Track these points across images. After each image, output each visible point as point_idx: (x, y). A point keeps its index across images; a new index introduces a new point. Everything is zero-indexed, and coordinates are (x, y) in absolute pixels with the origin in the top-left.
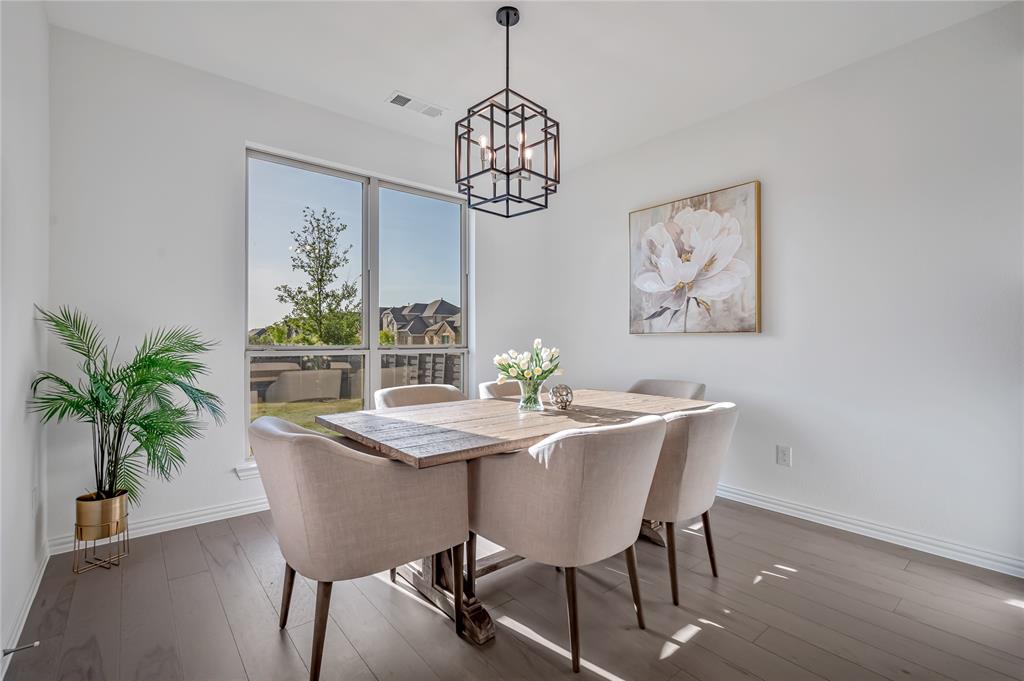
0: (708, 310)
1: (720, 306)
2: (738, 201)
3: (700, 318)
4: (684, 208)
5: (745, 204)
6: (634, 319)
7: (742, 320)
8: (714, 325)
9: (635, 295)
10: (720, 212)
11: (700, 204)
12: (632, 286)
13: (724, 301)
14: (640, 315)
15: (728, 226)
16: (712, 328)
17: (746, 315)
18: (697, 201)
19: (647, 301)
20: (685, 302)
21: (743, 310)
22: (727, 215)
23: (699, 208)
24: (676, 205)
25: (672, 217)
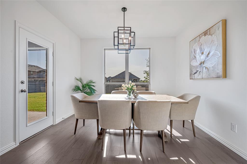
0: (208, 70)
1: (211, 69)
2: (217, 29)
3: (206, 73)
4: (202, 36)
5: (219, 30)
6: (191, 75)
7: (218, 73)
8: (210, 76)
9: (191, 67)
10: (211, 35)
11: (206, 34)
12: (190, 64)
13: (213, 67)
14: (192, 73)
15: (213, 40)
16: (209, 77)
17: (219, 71)
18: (205, 33)
19: (194, 69)
20: (202, 68)
21: (218, 70)
22: (213, 35)
23: (206, 35)
24: (200, 36)
25: (199, 40)
